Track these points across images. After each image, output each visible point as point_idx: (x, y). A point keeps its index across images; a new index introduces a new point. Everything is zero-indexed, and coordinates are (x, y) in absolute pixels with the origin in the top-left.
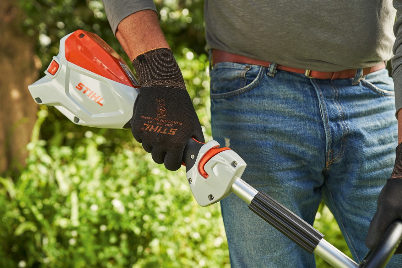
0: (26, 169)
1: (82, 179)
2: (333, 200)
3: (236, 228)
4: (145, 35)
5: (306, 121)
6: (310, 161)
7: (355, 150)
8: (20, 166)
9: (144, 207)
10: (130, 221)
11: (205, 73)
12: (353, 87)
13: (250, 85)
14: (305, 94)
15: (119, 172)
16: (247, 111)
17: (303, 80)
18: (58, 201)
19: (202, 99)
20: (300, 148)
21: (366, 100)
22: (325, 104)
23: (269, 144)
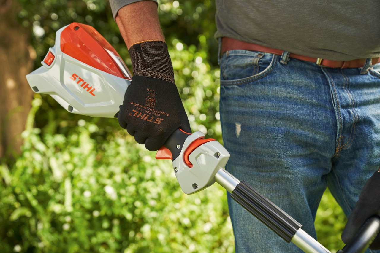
0: (21, 156)
1: (75, 166)
2: (339, 185)
3: (242, 211)
4: (143, 25)
5: (317, 108)
6: (320, 147)
7: (365, 137)
8: (15, 154)
9: (135, 193)
10: (122, 207)
11: (194, 63)
12: (362, 76)
13: (263, 72)
14: (317, 82)
15: (111, 160)
16: (259, 98)
17: (314, 68)
18: (52, 187)
19: (192, 89)
20: (311, 134)
21: (374, 88)
22: (336, 92)
23: (281, 131)
